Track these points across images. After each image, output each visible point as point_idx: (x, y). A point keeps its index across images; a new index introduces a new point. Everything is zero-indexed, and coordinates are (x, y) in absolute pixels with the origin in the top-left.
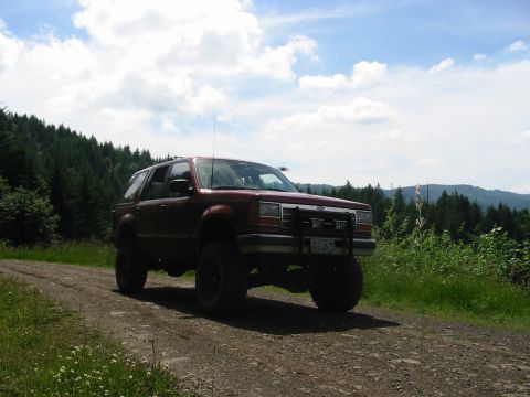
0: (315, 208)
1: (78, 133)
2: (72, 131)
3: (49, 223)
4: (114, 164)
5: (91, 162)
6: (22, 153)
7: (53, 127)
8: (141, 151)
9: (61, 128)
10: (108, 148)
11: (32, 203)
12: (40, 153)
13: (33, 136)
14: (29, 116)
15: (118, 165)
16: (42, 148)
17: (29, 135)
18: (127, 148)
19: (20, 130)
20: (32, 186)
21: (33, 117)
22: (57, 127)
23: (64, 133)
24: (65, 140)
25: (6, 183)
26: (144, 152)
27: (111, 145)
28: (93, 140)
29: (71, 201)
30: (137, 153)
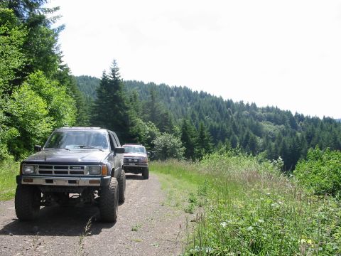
1: (212, 95)
3: (179, 151)
4: (233, 113)
5: (219, 112)
7: (197, 92)
9: (202, 92)
10: (229, 103)
11: (170, 141)
12: (189, 108)
13: (185, 97)
14: (183, 87)
15: (236, 113)
16: (191, 104)
18: (242, 102)
19: (178, 95)
20: (171, 132)
21: (185, 87)
22: (199, 92)
23: (203, 95)
24: (204, 99)
25: (158, 131)
26: (252, 104)
27: (231, 101)
28: (221, 98)
30: (248, 105)
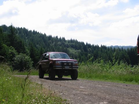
0: (66, 62)
1: (40, 33)
2: (37, 32)
4: (53, 43)
5: (45, 43)
6: (21, 42)
7: (31, 31)
8: (62, 38)
9: (34, 31)
10: (50, 37)
11: (24, 58)
12: (27, 40)
13: (25, 34)
14: (23, 28)
15: (54, 43)
16: (28, 38)
17: (23, 34)
18: (57, 37)
19: (20, 33)
20: (24, 53)
21: (24, 28)
22: (32, 31)
23: (35, 33)
24: (35, 35)
25: (16, 52)
26: (63, 38)
27: (51, 36)
28: (45, 35)
29: (37, 57)
30: (60, 38)
